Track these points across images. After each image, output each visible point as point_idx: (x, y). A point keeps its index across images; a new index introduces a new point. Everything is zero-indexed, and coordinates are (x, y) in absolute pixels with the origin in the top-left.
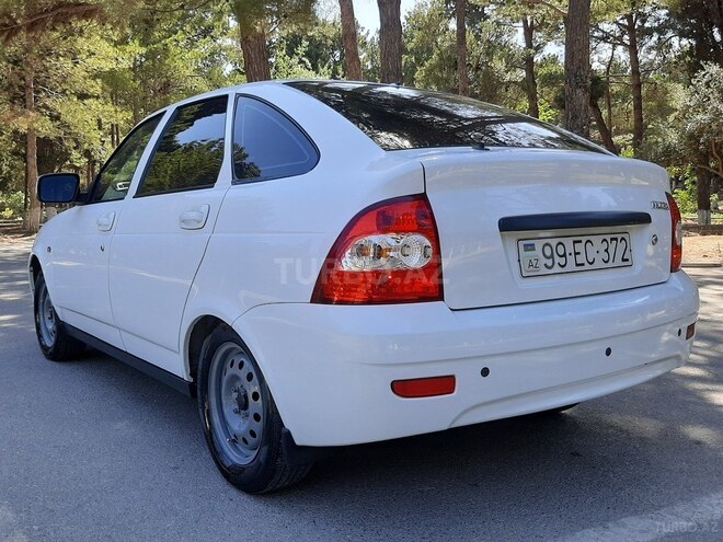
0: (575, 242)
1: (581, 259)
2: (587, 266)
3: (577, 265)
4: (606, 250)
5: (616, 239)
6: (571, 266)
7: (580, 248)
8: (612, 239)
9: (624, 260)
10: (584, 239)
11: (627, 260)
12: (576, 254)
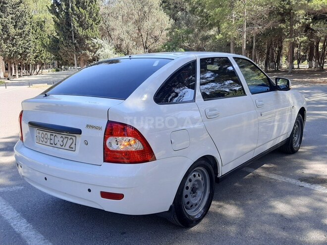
0: (51, 135)
1: (52, 142)
2: (54, 145)
3: (50, 144)
4: (62, 141)
5: (68, 138)
6: (48, 143)
7: (52, 137)
8: (65, 137)
9: (70, 147)
10: (54, 134)
11: (72, 148)
12: (51, 139)
